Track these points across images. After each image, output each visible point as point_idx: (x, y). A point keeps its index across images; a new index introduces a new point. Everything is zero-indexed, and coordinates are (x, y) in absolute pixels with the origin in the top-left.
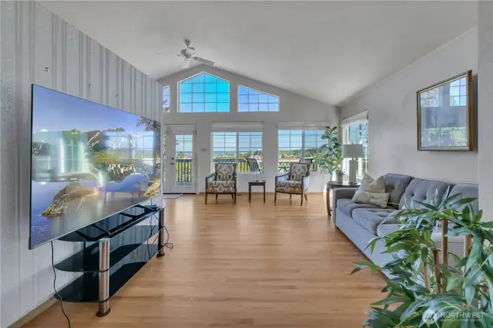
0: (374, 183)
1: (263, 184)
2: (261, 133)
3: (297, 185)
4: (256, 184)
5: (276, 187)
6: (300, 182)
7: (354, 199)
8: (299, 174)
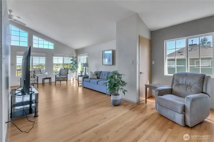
0: (93, 73)
1: (50, 78)
2: (45, 58)
3: (65, 77)
4: (47, 78)
5: (56, 79)
6: (66, 76)
7: (89, 78)
8: (64, 73)
